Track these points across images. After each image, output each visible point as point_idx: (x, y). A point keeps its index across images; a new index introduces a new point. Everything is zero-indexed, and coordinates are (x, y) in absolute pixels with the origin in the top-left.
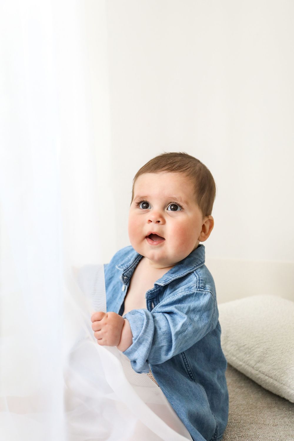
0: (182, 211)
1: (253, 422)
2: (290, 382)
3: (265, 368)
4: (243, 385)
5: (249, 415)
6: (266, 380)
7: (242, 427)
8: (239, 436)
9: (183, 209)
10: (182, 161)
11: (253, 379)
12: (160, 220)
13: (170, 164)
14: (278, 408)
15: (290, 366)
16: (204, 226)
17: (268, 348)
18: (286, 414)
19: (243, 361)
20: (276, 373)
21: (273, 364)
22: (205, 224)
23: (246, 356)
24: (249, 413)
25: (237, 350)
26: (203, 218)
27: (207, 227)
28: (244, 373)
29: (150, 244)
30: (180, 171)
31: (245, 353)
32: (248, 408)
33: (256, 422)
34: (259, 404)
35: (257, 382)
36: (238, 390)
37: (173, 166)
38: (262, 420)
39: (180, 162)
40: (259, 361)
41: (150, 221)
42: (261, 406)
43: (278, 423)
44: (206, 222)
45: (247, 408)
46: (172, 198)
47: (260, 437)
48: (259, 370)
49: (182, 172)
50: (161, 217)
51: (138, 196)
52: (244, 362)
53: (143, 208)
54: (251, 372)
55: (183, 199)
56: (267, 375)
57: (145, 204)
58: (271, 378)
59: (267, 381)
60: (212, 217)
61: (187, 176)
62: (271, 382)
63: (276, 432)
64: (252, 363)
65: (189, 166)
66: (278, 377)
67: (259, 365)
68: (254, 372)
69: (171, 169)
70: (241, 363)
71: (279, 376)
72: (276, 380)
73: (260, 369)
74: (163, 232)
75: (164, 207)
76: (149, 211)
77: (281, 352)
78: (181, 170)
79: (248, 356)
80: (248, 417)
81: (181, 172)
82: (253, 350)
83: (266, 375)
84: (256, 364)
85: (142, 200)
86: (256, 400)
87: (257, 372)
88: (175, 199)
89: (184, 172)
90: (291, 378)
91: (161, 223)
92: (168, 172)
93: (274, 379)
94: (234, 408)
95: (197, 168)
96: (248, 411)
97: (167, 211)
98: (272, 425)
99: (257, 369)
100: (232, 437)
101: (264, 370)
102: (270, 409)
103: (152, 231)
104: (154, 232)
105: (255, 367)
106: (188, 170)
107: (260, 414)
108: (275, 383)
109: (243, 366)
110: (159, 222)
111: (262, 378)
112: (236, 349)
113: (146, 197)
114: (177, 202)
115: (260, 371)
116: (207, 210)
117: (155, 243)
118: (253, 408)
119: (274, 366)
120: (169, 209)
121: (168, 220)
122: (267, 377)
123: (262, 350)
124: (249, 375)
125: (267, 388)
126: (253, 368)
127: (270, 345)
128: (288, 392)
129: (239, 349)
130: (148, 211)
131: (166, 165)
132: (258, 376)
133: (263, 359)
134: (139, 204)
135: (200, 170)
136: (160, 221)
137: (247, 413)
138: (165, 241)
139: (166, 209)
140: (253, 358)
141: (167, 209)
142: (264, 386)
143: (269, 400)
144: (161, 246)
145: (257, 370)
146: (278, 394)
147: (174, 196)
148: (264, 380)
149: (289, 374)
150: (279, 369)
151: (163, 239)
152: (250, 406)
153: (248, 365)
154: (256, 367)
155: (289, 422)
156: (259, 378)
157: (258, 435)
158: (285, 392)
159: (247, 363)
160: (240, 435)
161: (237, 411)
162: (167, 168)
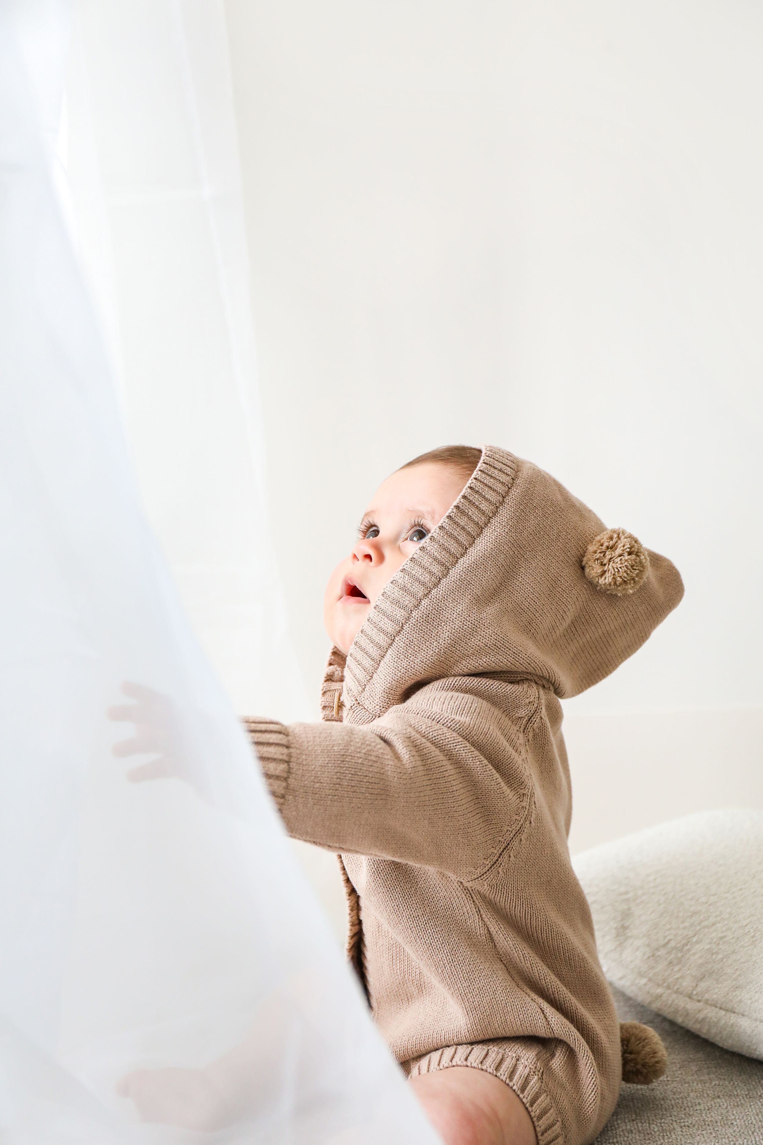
3: (717, 990)
6: (719, 1020)
7: (692, 1107)
11: (690, 1026)
12: (371, 552)
17: (721, 938)
19: (665, 984)
20: (743, 994)
21: (735, 977)
23: (673, 970)
31: (670, 964)
35: (699, 1030)
40: (704, 977)
41: (356, 557)
48: (704, 999)
50: (376, 546)
52: (668, 987)
54: (684, 1009)
56: (724, 1007)
58: (733, 1011)
59: (723, 1022)
62: (731, 1022)
64: (687, 984)
67: (703, 986)
68: (692, 1007)
71: (749, 1002)
73: (706, 996)
77: (752, 940)
79: (676, 969)
82: (689, 950)
83: (721, 1009)
84: (697, 985)
87: (700, 1006)
93: (738, 1014)
99: (700, 998)
100: (664, 1128)
101: (716, 997)
105: (694, 993)
108: (741, 1024)
109: (665, 998)
110: (368, 557)
111: (711, 1019)
112: (646, 957)
115: (706, 1002)
119: (737, 979)
122: (723, 1014)
123: (708, 946)
126: (690, 997)
127: (724, 929)
129: (653, 955)
132: (701, 1016)
133: (712, 968)
136: (373, 555)
140: (688, 972)
145: (699, 1001)
148: (716, 1021)
150: (748, 984)
153: (677, 992)
154: (697, 994)
159: (675, 988)
160: (686, 1124)
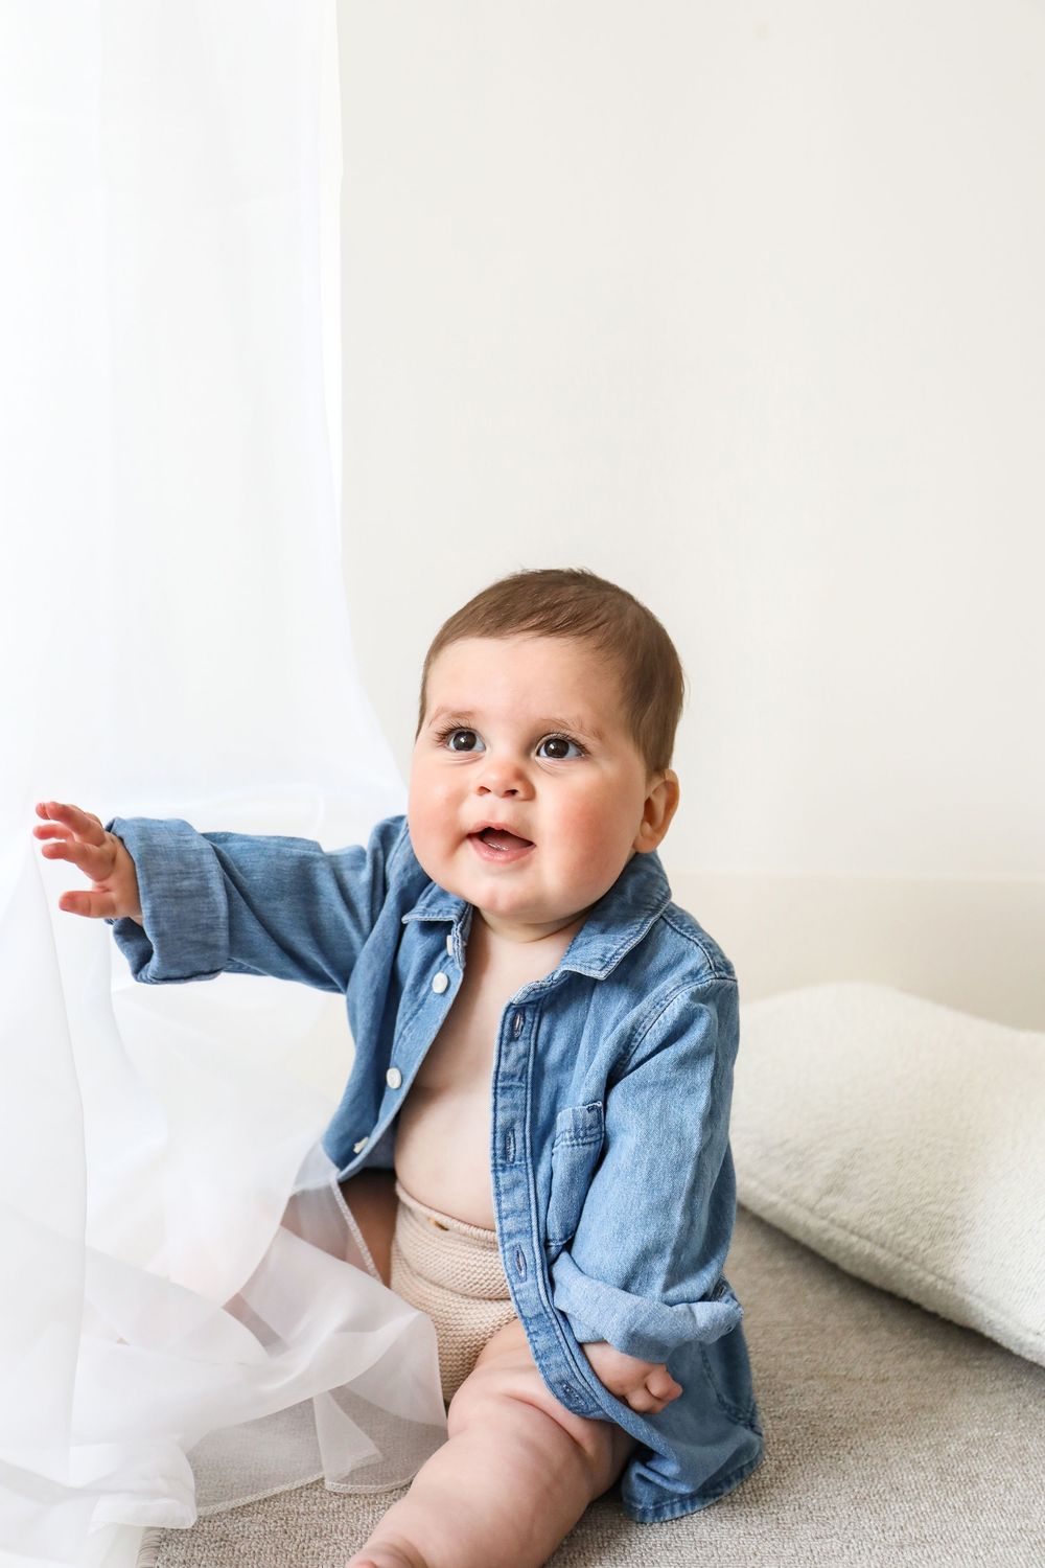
0: (584, 759)
1: (814, 1373)
2: (924, 1251)
3: (849, 1210)
4: (781, 1264)
5: (801, 1354)
6: (851, 1246)
7: (782, 1390)
8: (773, 1415)
9: (589, 753)
10: (580, 599)
11: (813, 1244)
12: (517, 786)
13: (547, 608)
14: (891, 1330)
15: (923, 1202)
16: (649, 804)
17: (857, 1150)
18: (913, 1347)
19: (781, 1191)
20: (883, 1222)
21: (873, 1199)
22: (653, 798)
23: (790, 1175)
24: (803, 1348)
25: (761, 1157)
26: (649, 780)
27: (660, 804)
28: (785, 1227)
29: (486, 859)
30: (576, 631)
31: (787, 1168)
32: (800, 1333)
33: (825, 1373)
34: (832, 1319)
35: (824, 1253)
36: (766, 1279)
37: (556, 617)
38: (842, 1366)
39: (575, 603)
40: (832, 1190)
41: (484, 790)
42: (837, 1325)
43: (890, 1374)
44: (655, 792)
45: (794, 1333)
46: (553, 721)
47: (835, 1416)
48: (830, 1217)
49: (583, 637)
50: (520, 776)
51: (441, 711)
52: (785, 1195)
53: (459, 747)
54: (805, 1225)
55: (588, 724)
56: (856, 1230)
57: (463, 737)
58: (868, 1238)
59: (856, 1250)
60: (674, 774)
61: (598, 648)
62: (867, 1252)
63: (885, 1398)
64: (808, 1195)
65: (604, 616)
66: (886, 1235)
67: (829, 1201)
68: (814, 1223)
69: (550, 628)
70: (774, 1198)
71: (892, 1233)
72: (882, 1246)
73: (833, 1214)
74: (528, 825)
75: (529, 748)
76: (480, 758)
77: (897, 1160)
78: (580, 628)
79: (795, 1174)
80: (797, 1360)
81: (580, 634)
82: (812, 1156)
83: (852, 1232)
84: (821, 1199)
85: (455, 723)
86: (822, 1310)
87: (824, 1223)
88: (562, 724)
89: (591, 636)
90: (928, 1237)
91: (521, 794)
92: (540, 636)
93: (876, 1243)
94: (757, 1335)
95: (629, 622)
96: (798, 1343)
97: (538, 759)
98: (871, 1381)
99: (825, 1214)
101: (845, 1218)
102: (867, 1333)
103: (491, 821)
104: (497, 824)
105: (818, 1207)
106: (601, 627)
107: (835, 1349)
108: (879, 1256)
109: (780, 1207)
110: (513, 792)
111: (839, 1243)
113: (470, 714)
114: (568, 733)
115: (833, 1221)
116: (657, 752)
117: (500, 857)
118: (815, 1332)
119: (875, 1202)
120: (543, 752)
121: (542, 784)
122: (854, 1239)
123: (840, 1156)
124: (799, 1234)
125: (853, 1271)
126: (812, 1210)
127: (861, 1139)
128: (920, 1281)
130: (476, 759)
131: (533, 613)
132: (826, 1236)
133: (843, 1183)
134: (444, 737)
135: (638, 627)
136: (519, 789)
137: (796, 1349)
138: (535, 851)
139: (533, 754)
140: (810, 1182)
141: (538, 754)
142: (846, 1266)
143: (862, 1306)
144: (522, 867)
145: (823, 1218)
146: (887, 1287)
147: (559, 715)
148: (846, 1245)
149: (921, 1225)
150: (890, 1211)
151: (530, 844)
152: (805, 1327)
153: (795, 1201)
154: (821, 1209)
155: (921, 1370)
156: (830, 1241)
157: (831, 1410)
158: (910, 1280)
159: (794, 1197)
160: (777, 1414)
161: (765, 1343)
162: (534, 621)
